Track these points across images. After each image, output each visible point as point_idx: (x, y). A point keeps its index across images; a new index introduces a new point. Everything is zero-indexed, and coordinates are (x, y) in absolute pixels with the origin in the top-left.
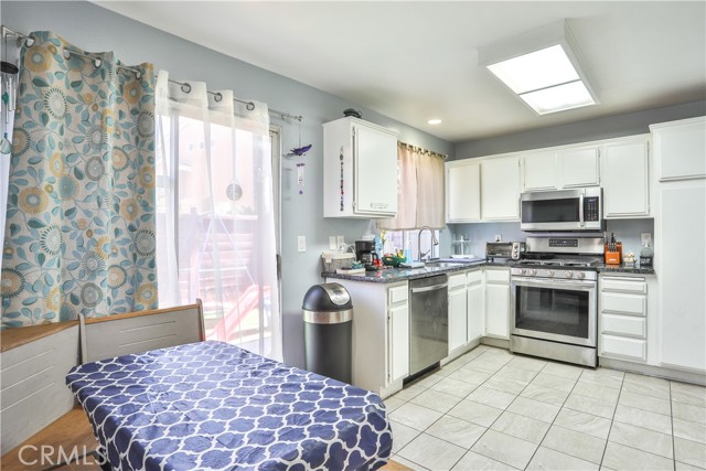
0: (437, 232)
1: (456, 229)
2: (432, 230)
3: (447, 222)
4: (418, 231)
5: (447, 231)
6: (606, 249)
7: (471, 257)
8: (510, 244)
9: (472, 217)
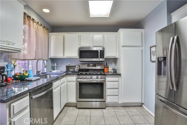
0: (45, 61)
1: (53, 60)
2: (43, 60)
3: (49, 57)
4: (37, 61)
5: (49, 61)
6: (104, 68)
7: (59, 71)
8: (75, 66)
9: (60, 55)
